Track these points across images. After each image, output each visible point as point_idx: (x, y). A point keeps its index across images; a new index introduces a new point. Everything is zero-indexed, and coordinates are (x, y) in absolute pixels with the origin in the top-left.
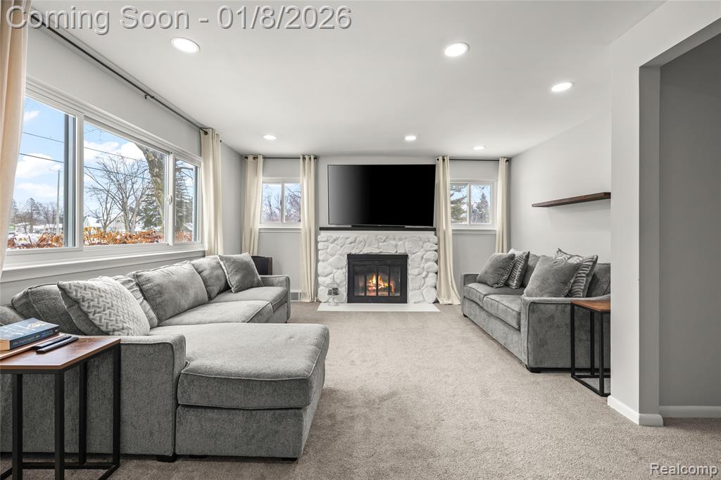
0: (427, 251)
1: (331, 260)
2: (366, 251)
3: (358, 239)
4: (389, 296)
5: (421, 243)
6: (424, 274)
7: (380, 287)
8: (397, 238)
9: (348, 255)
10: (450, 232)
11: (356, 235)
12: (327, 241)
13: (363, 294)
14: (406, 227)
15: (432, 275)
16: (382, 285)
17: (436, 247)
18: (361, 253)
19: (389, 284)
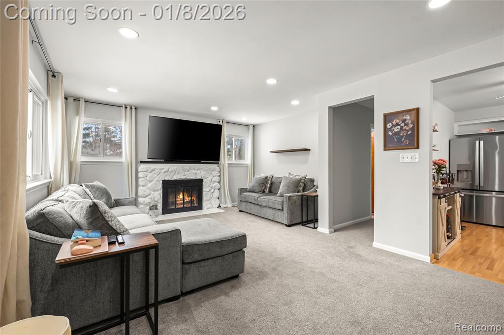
0: (214, 176)
1: (149, 185)
2: (176, 177)
3: (170, 170)
4: (191, 206)
5: (210, 171)
6: (212, 191)
7: (185, 201)
8: (196, 169)
9: (163, 181)
10: (227, 165)
11: (168, 167)
12: (147, 171)
13: (174, 207)
14: (202, 161)
15: (217, 190)
16: (187, 199)
17: (219, 174)
18: (172, 179)
19: (191, 199)
